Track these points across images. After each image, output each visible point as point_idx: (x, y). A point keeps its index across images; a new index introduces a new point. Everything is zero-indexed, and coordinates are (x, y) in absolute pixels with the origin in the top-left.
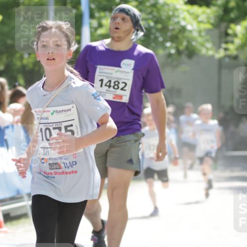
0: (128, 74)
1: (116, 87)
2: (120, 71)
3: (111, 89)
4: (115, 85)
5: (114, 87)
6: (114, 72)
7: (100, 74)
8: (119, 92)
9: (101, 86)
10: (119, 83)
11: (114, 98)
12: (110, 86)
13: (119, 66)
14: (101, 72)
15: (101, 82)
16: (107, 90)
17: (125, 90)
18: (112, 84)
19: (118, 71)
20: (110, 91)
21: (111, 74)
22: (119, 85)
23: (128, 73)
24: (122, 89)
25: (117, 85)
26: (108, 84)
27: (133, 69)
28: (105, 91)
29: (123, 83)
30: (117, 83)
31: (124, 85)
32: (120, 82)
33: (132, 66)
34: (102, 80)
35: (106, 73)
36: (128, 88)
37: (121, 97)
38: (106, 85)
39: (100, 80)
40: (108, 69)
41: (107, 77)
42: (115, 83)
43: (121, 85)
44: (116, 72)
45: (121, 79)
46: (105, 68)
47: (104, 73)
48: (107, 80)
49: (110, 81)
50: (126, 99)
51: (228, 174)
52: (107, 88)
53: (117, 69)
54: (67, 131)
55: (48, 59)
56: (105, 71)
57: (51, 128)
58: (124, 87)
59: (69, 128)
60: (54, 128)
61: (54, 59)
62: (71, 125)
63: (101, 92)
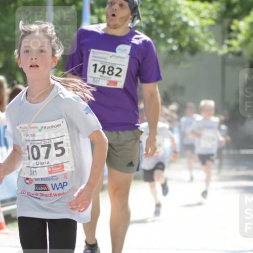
0: (123, 60)
1: (110, 73)
2: (115, 56)
3: (106, 74)
4: (110, 71)
5: (108, 73)
6: (109, 56)
7: (94, 59)
8: (113, 78)
9: (95, 71)
10: (113, 69)
11: (108, 84)
12: (104, 72)
13: (115, 51)
14: (95, 57)
15: (94, 67)
16: (101, 76)
17: (120, 76)
18: (106, 70)
19: (113, 56)
20: (104, 77)
21: (105, 59)
22: (114, 71)
23: (124, 58)
24: (117, 75)
25: (112, 71)
26: (102, 70)
27: (130, 54)
28: (99, 77)
29: (117, 68)
30: (111, 69)
31: (119, 70)
32: (115, 68)
33: (128, 51)
34: (95, 65)
35: (100, 58)
36: (124, 74)
37: (116, 83)
38: (100, 71)
39: (94, 65)
40: (102, 53)
41: (101, 62)
42: (109, 68)
43: (116, 71)
44: (111, 57)
45: (115, 64)
46: (99, 53)
47: (98, 57)
48: (102, 65)
49: (104, 67)
50: (120, 85)
51: (233, 173)
52: (101, 73)
53: (111, 53)
54: (56, 148)
55: (31, 66)
56: (99, 55)
57: (39, 146)
58: (119, 73)
59: (59, 146)
60: (42, 146)
61: (37, 66)
62: (62, 142)
63: (94, 78)
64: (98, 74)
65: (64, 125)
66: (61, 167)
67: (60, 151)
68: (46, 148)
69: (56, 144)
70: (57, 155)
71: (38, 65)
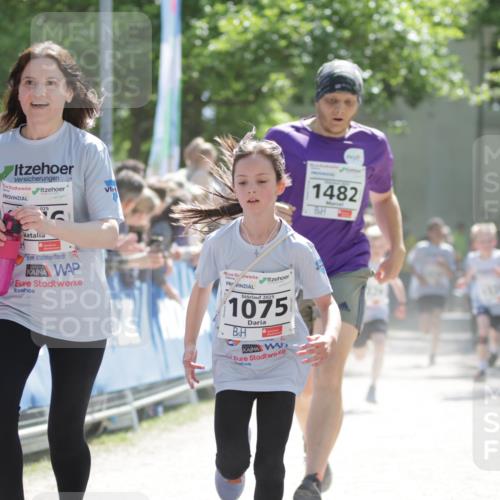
0: (359, 174)
1: (342, 196)
2: (347, 169)
3: (335, 200)
4: (341, 193)
5: (339, 198)
6: (337, 171)
7: (314, 176)
8: (347, 204)
9: (317, 196)
10: (346, 189)
11: (340, 215)
12: (331, 196)
13: (343, 162)
14: (315, 173)
15: (316, 189)
16: (328, 203)
17: (355, 200)
18: (336, 192)
19: (344, 169)
20: (333, 204)
21: (332, 175)
22: (347, 193)
23: (359, 171)
24: (351, 200)
25: (344, 193)
26: (329, 192)
27: (365, 164)
28: (324, 204)
29: (352, 188)
30: (342, 190)
31: (353, 191)
32: (349, 188)
33: (362, 159)
34: (318, 187)
35: (324, 174)
37: (349, 212)
38: (325, 194)
39: (314, 187)
40: (327, 166)
41: (327, 181)
42: (339, 189)
43: (350, 193)
44: (341, 171)
45: (348, 182)
46: (321, 166)
47: (320, 173)
48: (328, 185)
49: (332, 187)
52: (328, 198)
54: (278, 305)
55: (249, 201)
56: (323, 170)
57: (256, 301)
58: (354, 196)
59: (282, 302)
60: (261, 302)
61: (257, 201)
62: (285, 299)
63: (317, 206)
64: (323, 200)
65: (292, 277)
66: (278, 328)
67: (281, 310)
68: (265, 305)
69: (278, 301)
70: (278, 315)
71: (258, 198)
